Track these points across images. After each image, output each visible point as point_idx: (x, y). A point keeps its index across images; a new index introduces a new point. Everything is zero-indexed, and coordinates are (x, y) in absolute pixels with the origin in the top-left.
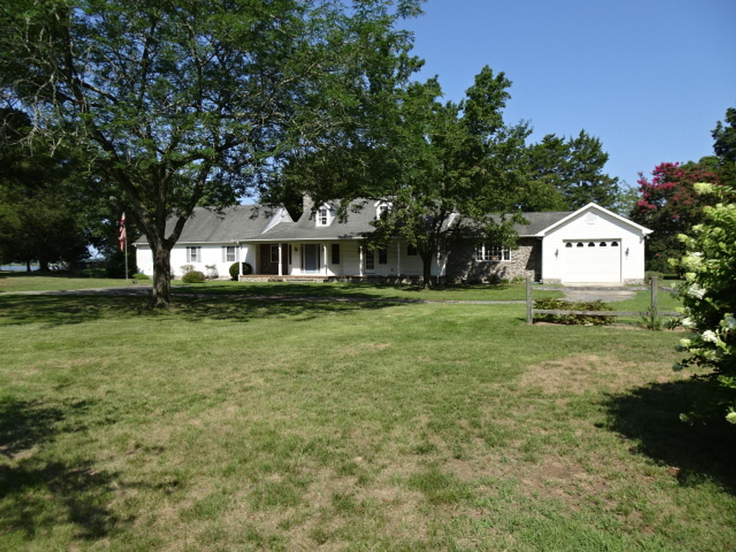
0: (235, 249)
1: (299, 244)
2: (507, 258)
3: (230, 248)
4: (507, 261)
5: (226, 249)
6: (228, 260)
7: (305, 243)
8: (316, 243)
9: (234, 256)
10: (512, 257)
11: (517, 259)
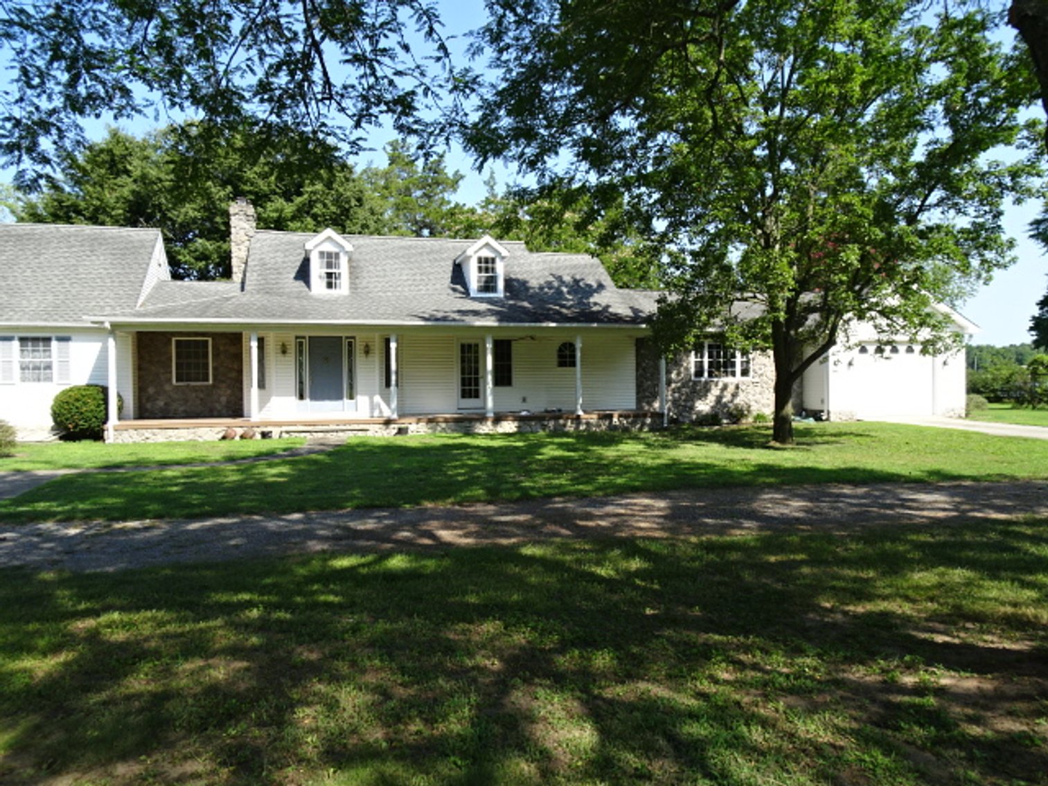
0: (54, 344)
1: (293, 334)
2: (745, 373)
3: (35, 340)
4: (745, 379)
5: (16, 344)
6: (23, 380)
7: (307, 334)
8: (343, 334)
9: (49, 367)
10: (754, 371)
11: (762, 375)
